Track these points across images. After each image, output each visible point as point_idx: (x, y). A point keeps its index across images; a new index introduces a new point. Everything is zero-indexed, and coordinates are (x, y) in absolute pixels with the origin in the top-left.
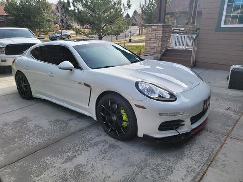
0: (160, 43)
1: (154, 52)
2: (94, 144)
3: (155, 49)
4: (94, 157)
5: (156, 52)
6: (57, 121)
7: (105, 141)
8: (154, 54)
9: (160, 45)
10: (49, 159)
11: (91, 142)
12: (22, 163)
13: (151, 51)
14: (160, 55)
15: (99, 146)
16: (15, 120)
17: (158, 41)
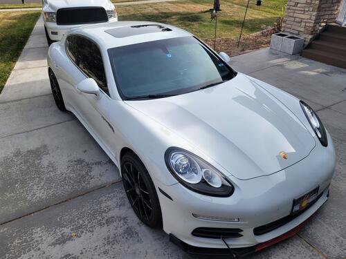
0: (315, 13)
1: (299, 29)
2: (107, 220)
3: (303, 24)
4: (94, 246)
5: (302, 29)
6: (80, 161)
7: (125, 218)
8: (298, 34)
9: (314, 18)
10: (38, 233)
11: (104, 214)
12: (6, 229)
13: (293, 27)
14: (310, 37)
15: (112, 227)
16: (31, 148)
17: (311, 9)
